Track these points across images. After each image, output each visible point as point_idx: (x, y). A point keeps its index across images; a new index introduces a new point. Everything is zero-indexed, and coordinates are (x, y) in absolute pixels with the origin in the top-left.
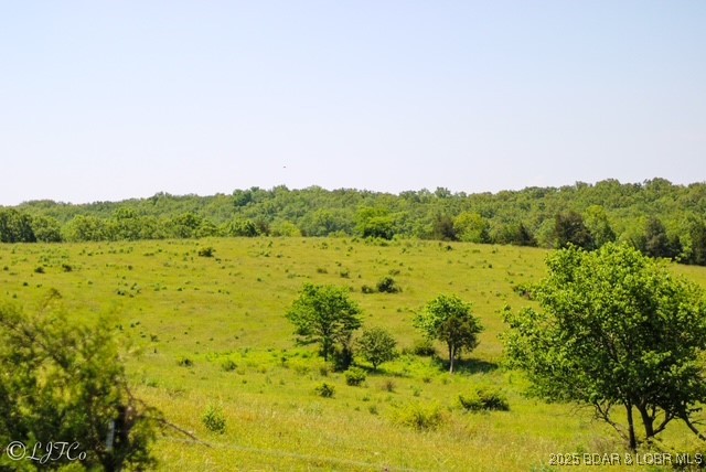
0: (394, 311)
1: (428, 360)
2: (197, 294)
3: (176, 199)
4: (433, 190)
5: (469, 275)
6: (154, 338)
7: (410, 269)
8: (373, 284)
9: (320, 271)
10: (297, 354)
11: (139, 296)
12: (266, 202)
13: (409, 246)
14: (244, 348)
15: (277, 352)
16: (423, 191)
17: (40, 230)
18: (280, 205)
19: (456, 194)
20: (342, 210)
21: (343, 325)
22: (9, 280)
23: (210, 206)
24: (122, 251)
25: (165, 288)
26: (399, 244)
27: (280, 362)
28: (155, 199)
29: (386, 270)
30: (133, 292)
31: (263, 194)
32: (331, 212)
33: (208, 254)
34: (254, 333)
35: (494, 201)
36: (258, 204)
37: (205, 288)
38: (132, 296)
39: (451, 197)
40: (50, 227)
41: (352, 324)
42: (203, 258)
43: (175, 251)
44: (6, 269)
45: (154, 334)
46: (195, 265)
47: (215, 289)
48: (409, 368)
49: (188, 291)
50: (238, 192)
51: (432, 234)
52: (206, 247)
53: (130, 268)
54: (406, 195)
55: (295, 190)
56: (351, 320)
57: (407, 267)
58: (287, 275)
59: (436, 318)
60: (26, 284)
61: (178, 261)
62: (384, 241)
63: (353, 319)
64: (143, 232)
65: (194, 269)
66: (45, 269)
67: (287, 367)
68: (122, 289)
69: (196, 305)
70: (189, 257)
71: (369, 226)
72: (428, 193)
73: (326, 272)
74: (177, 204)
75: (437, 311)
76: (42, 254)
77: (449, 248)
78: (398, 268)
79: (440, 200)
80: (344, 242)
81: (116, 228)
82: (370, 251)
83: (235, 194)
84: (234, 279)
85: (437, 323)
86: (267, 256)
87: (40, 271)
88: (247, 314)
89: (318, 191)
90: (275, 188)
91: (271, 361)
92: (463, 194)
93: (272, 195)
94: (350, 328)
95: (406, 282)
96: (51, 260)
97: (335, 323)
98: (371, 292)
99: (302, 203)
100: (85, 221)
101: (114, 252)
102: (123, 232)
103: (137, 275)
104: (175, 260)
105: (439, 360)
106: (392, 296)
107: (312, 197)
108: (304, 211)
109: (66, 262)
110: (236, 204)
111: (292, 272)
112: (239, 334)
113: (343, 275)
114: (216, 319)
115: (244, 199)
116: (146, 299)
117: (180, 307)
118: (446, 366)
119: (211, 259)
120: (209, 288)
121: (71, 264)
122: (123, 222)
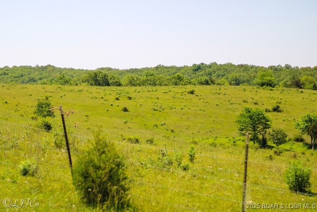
0: (281, 121)
1: (301, 144)
2: (189, 111)
3: (166, 68)
4: (283, 66)
5: (313, 105)
6: (172, 131)
7: (285, 101)
8: (270, 108)
9: (244, 101)
10: (240, 140)
11: (163, 111)
12: (208, 70)
13: (283, 90)
14: (214, 136)
15: (231, 138)
16: (279, 66)
17: (111, 81)
18: (214, 71)
19: (294, 68)
20: (243, 74)
21: (262, 127)
22: (104, 103)
23: (182, 71)
24: (153, 91)
25: (175, 108)
26: (278, 90)
27: (232, 143)
28: (157, 68)
29: (275, 101)
30: (161, 110)
31: (206, 66)
32: (237, 75)
33: (192, 93)
34: (218, 129)
35: (312, 71)
36: (204, 71)
37: (193, 108)
38: (160, 111)
39: (292, 68)
40: (116, 80)
41: (266, 126)
42: (190, 94)
43: (177, 91)
44: (102, 98)
45: (173, 129)
46: (187, 98)
47: (198, 109)
48: (293, 147)
49: (186, 109)
50: (195, 65)
51: (290, 85)
52: (191, 90)
53: (158, 98)
54: (271, 68)
55: (220, 65)
56: (266, 124)
57: (284, 100)
58: (229, 103)
59: (306, 124)
60: (112, 105)
61: (178, 96)
62: (271, 88)
63: (267, 124)
64: (158, 82)
65: (187, 100)
66: (120, 98)
67: (236, 145)
68: (156, 108)
69: (190, 116)
70: (184, 94)
71: (264, 81)
72: (281, 67)
73: (247, 102)
74: (167, 70)
75: (306, 121)
76: (117, 91)
77: (302, 92)
78: (280, 101)
79: (287, 70)
80: (253, 88)
81: (146, 80)
82: (265, 92)
83: (193, 66)
84: (206, 104)
85: (306, 127)
86: (219, 94)
87: (117, 99)
88: (214, 121)
89: (231, 65)
90: (211, 64)
91: (228, 143)
92: (297, 67)
93: (210, 66)
94: (266, 128)
95: (285, 107)
96: (122, 94)
97: (259, 126)
98: (269, 111)
99: (224, 71)
100: (132, 77)
101: (149, 91)
102: (149, 82)
103: (161, 102)
104: (177, 95)
105: (306, 144)
106: (279, 114)
107: (228, 68)
108: (225, 74)
109: (128, 95)
110: (194, 70)
111: (231, 102)
112: (211, 130)
113: (255, 104)
114: (200, 123)
115: (197, 68)
116: (167, 113)
117: (183, 117)
118: (310, 147)
119: (194, 95)
120: (195, 109)
121: (131, 96)
122: (149, 78)
